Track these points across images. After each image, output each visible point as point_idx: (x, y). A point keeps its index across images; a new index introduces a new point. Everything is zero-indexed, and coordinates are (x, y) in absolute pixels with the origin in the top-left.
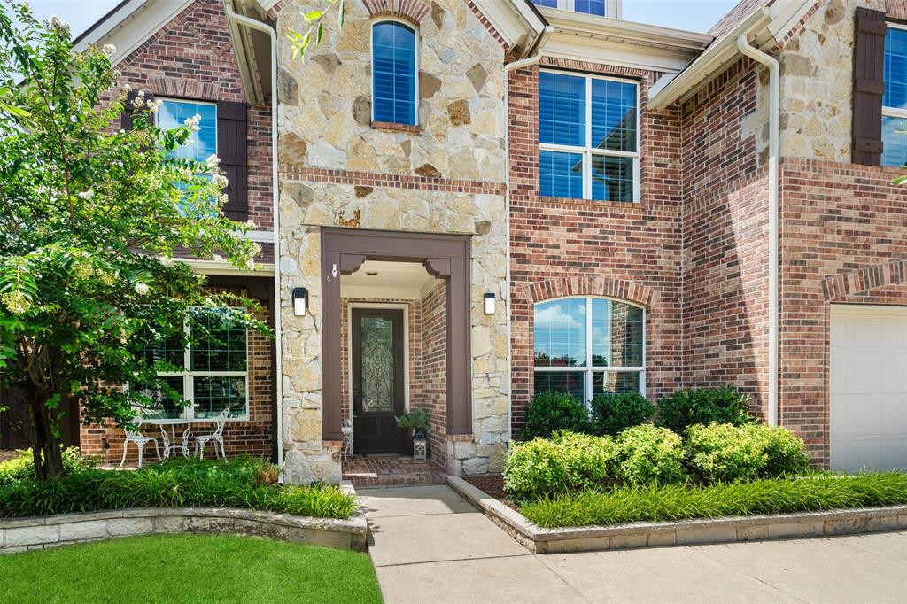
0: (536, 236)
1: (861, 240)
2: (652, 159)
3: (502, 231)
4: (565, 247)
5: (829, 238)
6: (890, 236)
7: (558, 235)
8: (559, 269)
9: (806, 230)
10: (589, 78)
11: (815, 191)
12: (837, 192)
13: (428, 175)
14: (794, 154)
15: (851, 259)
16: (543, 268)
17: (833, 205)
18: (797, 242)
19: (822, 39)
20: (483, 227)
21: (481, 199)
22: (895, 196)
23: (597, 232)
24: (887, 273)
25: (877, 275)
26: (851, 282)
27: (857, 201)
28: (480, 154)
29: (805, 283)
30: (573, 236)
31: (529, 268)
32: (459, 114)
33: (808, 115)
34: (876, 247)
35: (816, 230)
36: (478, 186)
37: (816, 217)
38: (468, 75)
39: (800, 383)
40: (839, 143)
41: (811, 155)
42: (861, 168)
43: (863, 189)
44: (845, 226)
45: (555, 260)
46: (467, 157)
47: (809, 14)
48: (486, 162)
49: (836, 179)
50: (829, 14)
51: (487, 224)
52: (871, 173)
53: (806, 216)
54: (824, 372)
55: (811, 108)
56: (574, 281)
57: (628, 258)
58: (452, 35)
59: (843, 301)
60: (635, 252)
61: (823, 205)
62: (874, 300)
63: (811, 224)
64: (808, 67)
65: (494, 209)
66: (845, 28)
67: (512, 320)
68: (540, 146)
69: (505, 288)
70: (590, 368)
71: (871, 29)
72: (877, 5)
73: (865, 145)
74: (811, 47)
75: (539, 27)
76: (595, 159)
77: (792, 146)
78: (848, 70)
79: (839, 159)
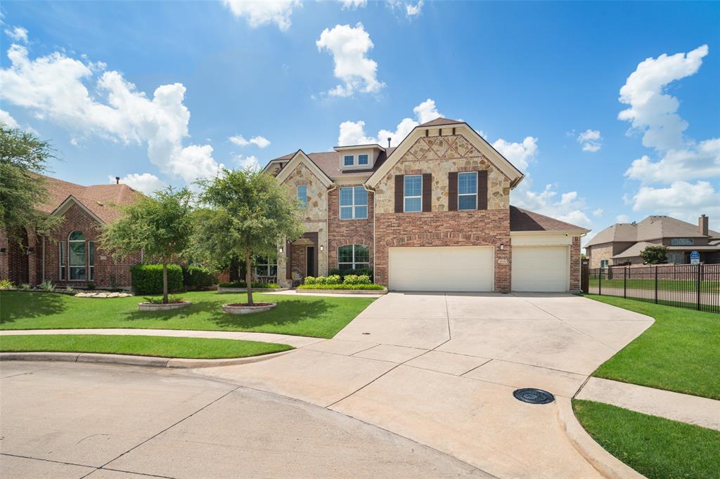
0: (337, 230)
1: (398, 231)
2: (370, 207)
3: (325, 230)
4: (345, 232)
5: (388, 231)
6: (406, 229)
7: (344, 229)
8: (344, 238)
9: (382, 230)
10: (353, 187)
11: (384, 221)
12: (391, 220)
13: (308, 219)
14: (378, 213)
15: (395, 236)
16: (339, 238)
17: (390, 223)
18: (380, 233)
19: (386, 184)
20: (321, 230)
21: (320, 224)
22: (408, 219)
23: (354, 227)
24: (406, 239)
25: (403, 240)
26: (395, 241)
27: (397, 222)
28: (320, 213)
29: (381, 243)
30: (348, 229)
31: (335, 238)
32: (315, 205)
33: (382, 203)
34: (402, 233)
35: (385, 230)
36: (320, 221)
37: (384, 227)
38: (318, 195)
39: (380, 266)
40: (391, 207)
41: (383, 212)
42: (398, 214)
43: (398, 218)
44: (392, 228)
45: (343, 236)
46: (317, 214)
47: (382, 179)
48: (321, 215)
49: (390, 217)
50: (388, 178)
52: (401, 214)
53: (381, 227)
54: (387, 263)
55: (383, 201)
56: (348, 241)
57: (363, 233)
58: (314, 187)
59: (393, 246)
60: (365, 232)
61: (387, 224)
62: (403, 245)
64: (382, 192)
65: (323, 226)
66: (393, 181)
67: (329, 251)
68: (340, 207)
69: (326, 244)
70: (354, 263)
71: (399, 180)
72: (403, 173)
73: (399, 208)
74: (382, 187)
75: (331, 183)
76: (356, 208)
77: (378, 210)
78: (393, 190)
79: (391, 212)
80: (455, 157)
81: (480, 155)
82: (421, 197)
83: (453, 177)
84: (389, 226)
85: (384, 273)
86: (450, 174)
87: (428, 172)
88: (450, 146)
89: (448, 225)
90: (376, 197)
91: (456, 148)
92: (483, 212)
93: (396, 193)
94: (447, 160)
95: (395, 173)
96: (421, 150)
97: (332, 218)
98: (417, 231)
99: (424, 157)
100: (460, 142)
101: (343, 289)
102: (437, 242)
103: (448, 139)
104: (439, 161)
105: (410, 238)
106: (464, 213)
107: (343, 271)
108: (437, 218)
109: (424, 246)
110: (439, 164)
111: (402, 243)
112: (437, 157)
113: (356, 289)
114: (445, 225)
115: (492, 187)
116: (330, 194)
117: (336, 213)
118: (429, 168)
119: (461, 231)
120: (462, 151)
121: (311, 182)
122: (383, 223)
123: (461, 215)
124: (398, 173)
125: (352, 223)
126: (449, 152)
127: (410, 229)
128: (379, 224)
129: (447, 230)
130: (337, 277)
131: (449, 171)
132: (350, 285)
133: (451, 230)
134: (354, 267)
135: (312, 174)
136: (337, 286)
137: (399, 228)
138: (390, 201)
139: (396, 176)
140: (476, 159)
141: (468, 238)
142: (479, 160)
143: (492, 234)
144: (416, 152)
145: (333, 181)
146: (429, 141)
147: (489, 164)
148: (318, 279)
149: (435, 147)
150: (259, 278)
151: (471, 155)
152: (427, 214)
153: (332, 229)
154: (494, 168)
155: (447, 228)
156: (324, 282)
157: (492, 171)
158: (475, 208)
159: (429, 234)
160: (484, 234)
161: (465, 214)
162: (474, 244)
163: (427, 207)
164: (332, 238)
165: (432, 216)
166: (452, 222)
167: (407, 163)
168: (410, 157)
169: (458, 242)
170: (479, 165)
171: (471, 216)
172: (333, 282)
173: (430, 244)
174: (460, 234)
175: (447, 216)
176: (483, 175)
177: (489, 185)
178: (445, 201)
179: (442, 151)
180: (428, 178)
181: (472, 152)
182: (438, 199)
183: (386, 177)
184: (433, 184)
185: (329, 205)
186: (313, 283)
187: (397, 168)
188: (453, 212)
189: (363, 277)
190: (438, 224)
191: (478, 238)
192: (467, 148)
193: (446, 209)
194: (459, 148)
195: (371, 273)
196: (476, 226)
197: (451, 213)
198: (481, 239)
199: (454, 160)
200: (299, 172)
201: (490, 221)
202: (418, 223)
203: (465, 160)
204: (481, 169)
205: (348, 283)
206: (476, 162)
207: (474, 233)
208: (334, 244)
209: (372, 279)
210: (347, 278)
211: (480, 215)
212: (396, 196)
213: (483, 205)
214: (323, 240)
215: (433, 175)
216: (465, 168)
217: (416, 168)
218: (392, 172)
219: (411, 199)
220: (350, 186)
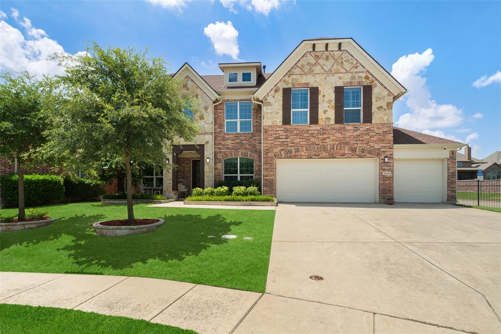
0: (223, 143)
1: (285, 143)
2: (255, 121)
3: (212, 142)
4: (231, 145)
5: (276, 143)
6: (294, 141)
7: (229, 142)
8: (229, 150)
9: (270, 142)
10: (238, 102)
11: (272, 132)
12: (278, 132)
14: (266, 125)
15: (283, 148)
16: (225, 150)
17: (277, 136)
18: (267, 145)
19: (274, 97)
20: (207, 142)
21: (207, 136)
22: (296, 132)
23: (239, 141)
24: (293, 151)
25: (290, 152)
26: (282, 153)
27: (285, 134)
28: (206, 126)
29: (269, 154)
30: (233, 142)
31: (221, 151)
32: (202, 118)
33: (270, 115)
34: (290, 145)
35: (273, 142)
36: (206, 133)
37: (272, 139)
38: (204, 108)
39: (268, 178)
40: (279, 120)
41: (271, 124)
42: (285, 126)
43: (286, 131)
44: (280, 140)
45: (228, 148)
46: (203, 127)
47: (270, 92)
48: (208, 128)
49: (278, 129)
50: (276, 91)
51: (208, 142)
52: (288, 127)
53: (269, 139)
54: (275, 175)
55: (271, 113)
56: (233, 153)
57: (248, 147)
58: (200, 100)
59: (281, 158)
60: (250, 145)
61: (274, 136)
62: (290, 157)
63: (271, 140)
64: (269, 104)
65: (209, 138)
66: (281, 93)
67: (215, 163)
68: (226, 120)
69: (212, 156)
70: (239, 175)
71: (287, 92)
72: (290, 86)
73: (286, 120)
74: (270, 99)
75: (218, 96)
76: (241, 122)
77: (266, 122)
78: (281, 103)
79: (279, 124)
80: (341, 71)
81: (364, 70)
82: (308, 110)
83: (339, 91)
84: (277, 138)
85: (272, 184)
86: (336, 88)
87: (315, 85)
88: (336, 60)
89: (335, 138)
90: (264, 109)
91: (342, 63)
92: (368, 126)
93: (283, 105)
94: (333, 75)
95: (282, 86)
96: (308, 64)
97: (218, 131)
98: (304, 143)
99: (311, 71)
100: (345, 57)
101: (233, 200)
102: (324, 154)
103: (334, 54)
104: (325, 76)
105: (297, 150)
106: (349, 127)
107: (231, 182)
108: (323, 131)
109: (311, 158)
110: (326, 78)
111: (289, 155)
112: (323, 71)
113: (246, 201)
114: (332, 138)
115: (376, 101)
116: (216, 108)
117: (221, 126)
118: (316, 81)
119: (347, 143)
120: (347, 66)
121: (197, 96)
122: (271, 135)
123: (347, 128)
124: (286, 86)
125: (237, 136)
126: (335, 66)
127: (297, 141)
128: (267, 136)
129: (334, 142)
130: (226, 188)
131: (335, 85)
132: (240, 197)
133: (337, 143)
134: (239, 179)
135: (198, 87)
136: (227, 197)
137: (287, 140)
138: (277, 113)
139: (283, 88)
140: (361, 74)
141: (353, 150)
142: (364, 75)
143: (376, 146)
144: (303, 66)
145: (219, 95)
146: (316, 56)
147: (373, 79)
148: (206, 190)
149: (321, 61)
150: (145, 190)
151: (356, 70)
152: (314, 127)
153: (218, 142)
154: (377, 83)
155: (333, 140)
156: (212, 193)
157: (376, 86)
158: (360, 122)
159: (316, 146)
160: (369, 147)
161: (351, 128)
162: (360, 157)
163: (314, 120)
164: (217, 150)
165: (319, 128)
166: (338, 135)
167: (294, 77)
168: (297, 71)
169: (344, 155)
170: (364, 80)
171: (356, 129)
172: (221, 194)
173: (317, 156)
174: (347, 147)
175: (333, 129)
176: (368, 90)
177: (374, 100)
178: (331, 114)
179: (328, 65)
180: (315, 92)
181: (357, 67)
182: (325, 112)
183: (274, 90)
184: (320, 97)
185: (215, 119)
186: (201, 194)
187: (285, 81)
188: (338, 125)
189: (252, 189)
190: (325, 136)
191: (363, 151)
192: (352, 63)
193: (332, 122)
194: (344, 62)
195: (258, 185)
196: (361, 139)
197: (337, 126)
198: (366, 152)
199: (340, 75)
200: (185, 86)
201: (374, 134)
202: (306, 135)
203: (350, 75)
204: (365, 84)
205: (238, 195)
206: (361, 77)
207: (360, 145)
208: (220, 156)
209: (260, 190)
210: (237, 189)
211: (365, 128)
212: (283, 108)
213: (368, 119)
214: (209, 152)
215: (320, 89)
216: (351, 83)
217: (303, 82)
218: (279, 85)
219: (298, 112)
220: (235, 100)
